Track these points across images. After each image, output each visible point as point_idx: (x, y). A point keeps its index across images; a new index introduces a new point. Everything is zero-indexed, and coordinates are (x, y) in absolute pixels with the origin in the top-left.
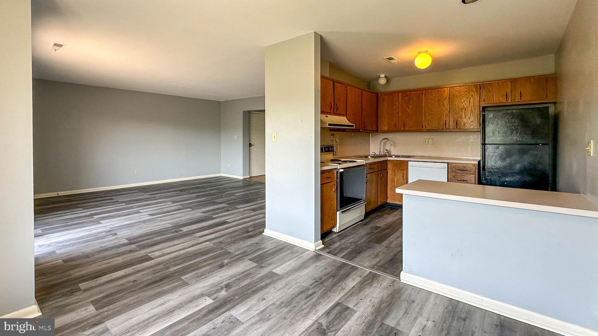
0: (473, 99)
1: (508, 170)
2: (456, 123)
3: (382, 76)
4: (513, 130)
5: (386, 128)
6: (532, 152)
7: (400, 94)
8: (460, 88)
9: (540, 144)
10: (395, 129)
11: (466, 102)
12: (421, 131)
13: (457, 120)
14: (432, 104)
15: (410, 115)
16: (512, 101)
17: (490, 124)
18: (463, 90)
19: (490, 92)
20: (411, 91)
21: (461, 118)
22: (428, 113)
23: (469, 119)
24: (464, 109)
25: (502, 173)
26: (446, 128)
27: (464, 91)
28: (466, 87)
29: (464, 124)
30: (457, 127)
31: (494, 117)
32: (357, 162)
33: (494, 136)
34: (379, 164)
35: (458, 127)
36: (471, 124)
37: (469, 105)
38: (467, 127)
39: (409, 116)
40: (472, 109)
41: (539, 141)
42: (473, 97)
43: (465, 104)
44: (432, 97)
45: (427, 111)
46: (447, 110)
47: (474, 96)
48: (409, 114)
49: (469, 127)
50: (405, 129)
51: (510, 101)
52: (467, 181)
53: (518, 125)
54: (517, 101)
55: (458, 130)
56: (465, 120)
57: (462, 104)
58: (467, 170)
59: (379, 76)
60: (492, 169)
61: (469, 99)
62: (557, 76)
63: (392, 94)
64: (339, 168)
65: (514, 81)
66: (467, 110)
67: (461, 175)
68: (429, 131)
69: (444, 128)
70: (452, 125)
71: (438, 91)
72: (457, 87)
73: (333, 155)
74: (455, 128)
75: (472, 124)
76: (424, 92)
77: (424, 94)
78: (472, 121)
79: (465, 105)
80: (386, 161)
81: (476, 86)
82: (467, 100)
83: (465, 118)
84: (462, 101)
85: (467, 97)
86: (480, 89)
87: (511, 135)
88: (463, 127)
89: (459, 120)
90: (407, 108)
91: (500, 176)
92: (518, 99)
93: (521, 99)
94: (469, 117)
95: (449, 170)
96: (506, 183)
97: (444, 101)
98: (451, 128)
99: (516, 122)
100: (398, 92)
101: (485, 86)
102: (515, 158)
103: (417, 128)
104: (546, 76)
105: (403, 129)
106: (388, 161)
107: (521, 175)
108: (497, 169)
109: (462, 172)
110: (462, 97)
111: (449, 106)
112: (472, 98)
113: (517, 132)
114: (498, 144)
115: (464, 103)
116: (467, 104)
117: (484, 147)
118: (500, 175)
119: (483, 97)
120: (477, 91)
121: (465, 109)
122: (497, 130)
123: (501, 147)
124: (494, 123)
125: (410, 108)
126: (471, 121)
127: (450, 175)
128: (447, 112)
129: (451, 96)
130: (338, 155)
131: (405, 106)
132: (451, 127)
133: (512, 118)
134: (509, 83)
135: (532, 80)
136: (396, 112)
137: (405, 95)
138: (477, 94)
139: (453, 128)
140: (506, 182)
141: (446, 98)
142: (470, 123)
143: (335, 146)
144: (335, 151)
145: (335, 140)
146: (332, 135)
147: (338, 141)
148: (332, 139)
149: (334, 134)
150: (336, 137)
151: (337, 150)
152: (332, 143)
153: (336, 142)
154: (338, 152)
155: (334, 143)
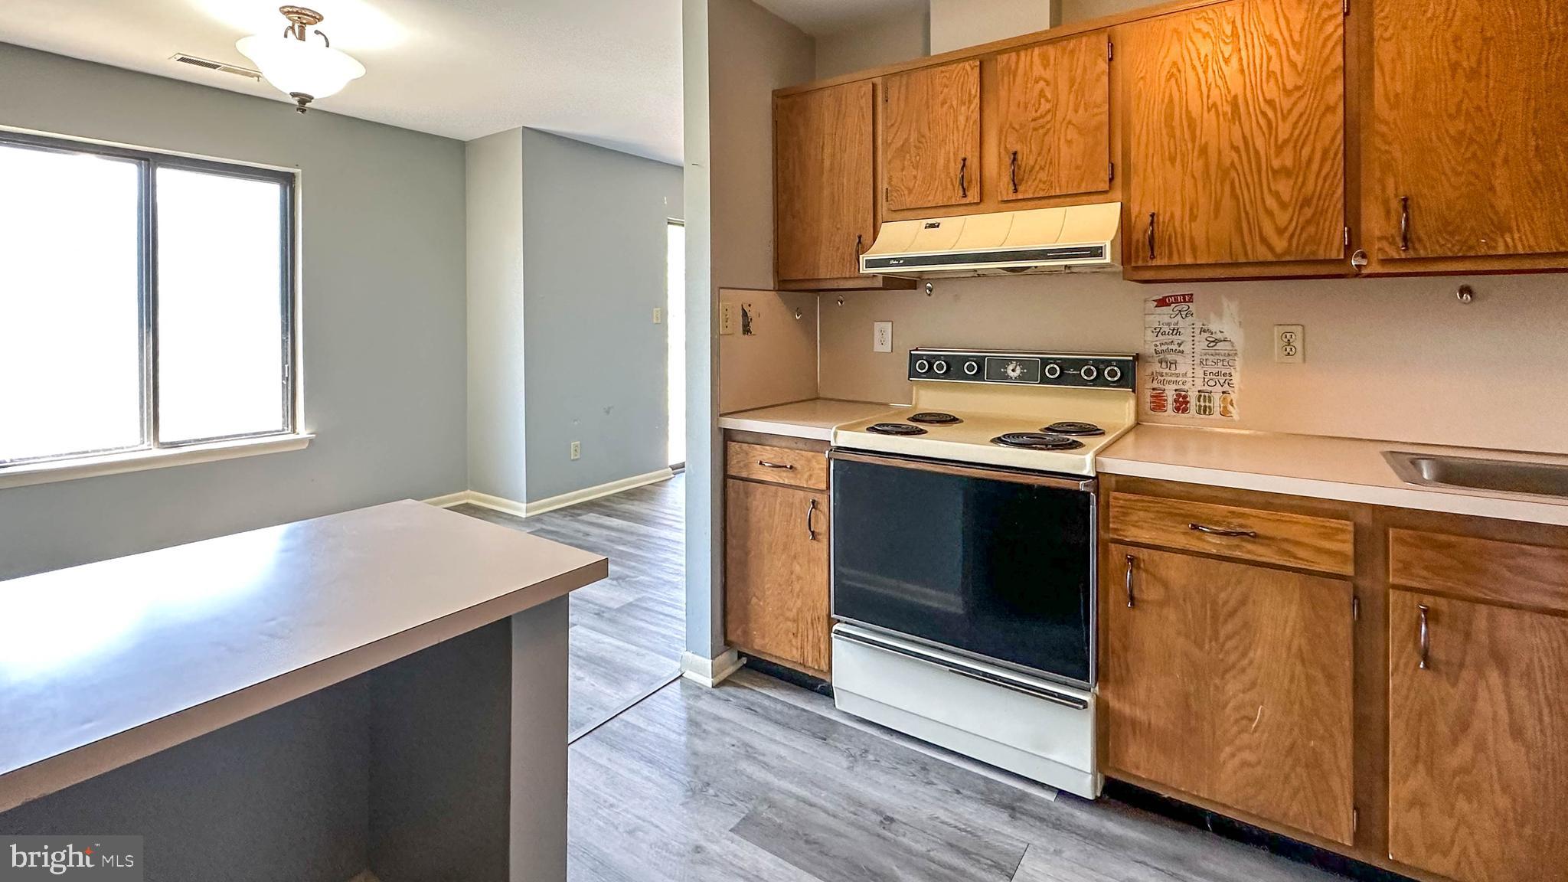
73: (1158, 407)
130: (1235, 416)
143: (1197, 362)
144: (1199, 391)
145: (1203, 331)
146: (1162, 303)
147: (1226, 335)
148: (1169, 324)
149: (1192, 295)
150: (1215, 314)
151: (1226, 388)
152: (1162, 344)
153: (1216, 341)
154: (1234, 396)
155: (1187, 347)
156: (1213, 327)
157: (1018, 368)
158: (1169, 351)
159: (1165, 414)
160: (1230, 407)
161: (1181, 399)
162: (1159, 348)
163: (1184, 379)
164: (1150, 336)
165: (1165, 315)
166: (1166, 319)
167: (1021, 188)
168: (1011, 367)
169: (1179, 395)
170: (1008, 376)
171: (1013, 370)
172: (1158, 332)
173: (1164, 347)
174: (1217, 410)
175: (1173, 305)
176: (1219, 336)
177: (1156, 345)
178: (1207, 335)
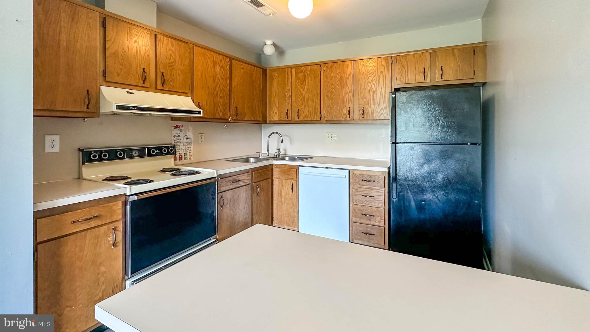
0: (383, 77)
1: (426, 182)
2: (362, 110)
3: (269, 42)
4: (433, 122)
5: (276, 118)
6: (457, 155)
7: (293, 70)
8: (367, 62)
9: (468, 144)
10: (286, 120)
11: (374, 82)
12: (319, 121)
13: (363, 107)
14: (333, 84)
15: (306, 100)
16: (432, 80)
17: (402, 112)
18: (371, 64)
19: (403, 67)
20: (306, 65)
21: (368, 104)
22: (327, 97)
23: (379, 105)
24: (371, 91)
25: (419, 186)
26: (349, 118)
27: (371, 66)
28: (374, 61)
29: (373, 113)
30: (363, 117)
31: (408, 102)
32: (200, 173)
33: (407, 131)
34: (254, 172)
35: (365, 118)
36: (380, 113)
37: (378, 86)
38: (376, 118)
39: (304, 101)
40: (381, 92)
41: (466, 140)
42: (383, 75)
43: (374, 84)
44: (332, 75)
45: (327, 95)
46: (350, 92)
47: (384, 72)
48: (304, 98)
49: (379, 117)
50: (299, 120)
51: (428, 80)
52: (374, 197)
53: (439, 114)
54: (437, 80)
55: (365, 122)
56: (373, 106)
57: (369, 84)
58: (374, 181)
59: (265, 42)
60: (406, 180)
61: (378, 77)
62: (486, 46)
63: (282, 70)
64: (128, 194)
65: (433, 53)
66: (376, 92)
67: (366, 188)
68: (328, 122)
69: (348, 119)
70: (357, 115)
71: (340, 65)
72: (364, 60)
73: (175, 160)
74: (361, 118)
75: (382, 114)
76: (322, 67)
77: (322, 70)
78: (382, 109)
79: (373, 86)
80: (271, 166)
81: (386, 59)
82: (375, 79)
83: (374, 104)
84: (370, 80)
85: (376, 74)
86: (392, 63)
87: (431, 129)
88: (371, 117)
89: (366, 107)
90: (302, 90)
91: (416, 192)
92: (438, 77)
93: (442, 78)
94: (379, 103)
95: (351, 181)
96: (423, 203)
97: (347, 80)
98: (357, 118)
99: (436, 109)
100: (291, 67)
101: (398, 58)
102: (436, 164)
103: (314, 118)
104: (474, 46)
105: (296, 119)
106: (274, 166)
107: (444, 191)
108: (412, 181)
109: (368, 183)
110: (369, 74)
111: (353, 86)
112: (381, 76)
113: (438, 125)
114: (414, 143)
115: (372, 83)
116: (375, 85)
117: (394, 147)
118: (416, 190)
119: (396, 75)
120: (388, 67)
121: (374, 92)
122: (411, 122)
123: (417, 147)
124: (408, 111)
125: (306, 89)
126: (380, 109)
127: (353, 188)
128: (351, 95)
129: (356, 73)
130: (192, 159)
131: (299, 87)
132: (357, 116)
133: (431, 104)
134: (428, 54)
135: (456, 51)
136: (288, 95)
137: (299, 71)
138: (388, 69)
139: (359, 118)
140: (424, 201)
141: (349, 75)
142: (380, 111)
143: (184, 145)
144: (185, 153)
145: (185, 136)
146: (176, 127)
147: (191, 137)
148: (178, 134)
149: (183, 125)
150: (188, 131)
151: (190, 151)
152: (176, 140)
153: (188, 138)
154: (192, 154)
155: (182, 141)
156: (187, 135)
157: (137, 152)
158: (178, 142)
159: (177, 161)
160: (191, 157)
161: (181, 156)
162: (175, 141)
163: (181, 150)
164: (173, 138)
165: (176, 131)
166: (177, 132)
167: (165, 86)
168: (134, 152)
169: (180, 155)
170: (133, 156)
171: (135, 153)
172: (175, 136)
173: (177, 141)
174: (188, 158)
175: (179, 128)
176: (189, 137)
177: (174, 141)
178: (186, 137)
